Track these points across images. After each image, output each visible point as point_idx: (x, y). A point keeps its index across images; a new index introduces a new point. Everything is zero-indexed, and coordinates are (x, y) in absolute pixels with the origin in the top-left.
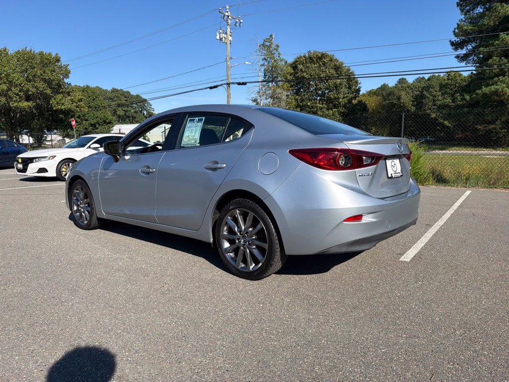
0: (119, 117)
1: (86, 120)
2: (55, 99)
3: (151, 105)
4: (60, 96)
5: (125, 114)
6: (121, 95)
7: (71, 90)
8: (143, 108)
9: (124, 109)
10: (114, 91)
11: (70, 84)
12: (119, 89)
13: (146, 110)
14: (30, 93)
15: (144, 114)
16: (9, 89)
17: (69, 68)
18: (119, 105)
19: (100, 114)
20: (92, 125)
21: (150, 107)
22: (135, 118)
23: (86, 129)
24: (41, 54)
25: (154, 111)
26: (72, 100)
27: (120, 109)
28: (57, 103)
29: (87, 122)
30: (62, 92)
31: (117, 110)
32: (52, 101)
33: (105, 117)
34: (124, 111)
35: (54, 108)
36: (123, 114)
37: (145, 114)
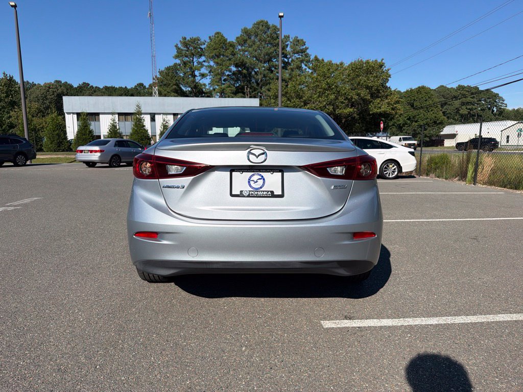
0: (462, 116)
1: (416, 122)
2: (373, 104)
3: (503, 101)
4: (378, 100)
5: (469, 113)
6: (467, 91)
7: (389, 94)
8: (493, 104)
9: (468, 107)
10: (461, 88)
11: (389, 88)
12: (466, 85)
13: (496, 106)
14: (353, 100)
15: (493, 111)
16: (337, 98)
17: (390, 72)
18: (463, 104)
19: (431, 115)
20: (421, 126)
21: (502, 103)
22: (481, 116)
23: (414, 130)
24: (367, 62)
25: (506, 106)
26: (388, 103)
27: (464, 107)
28: (375, 107)
29: (416, 124)
30: (380, 97)
31: (460, 109)
32: (371, 106)
33: (436, 117)
34: (469, 109)
35: (371, 113)
36: (467, 113)
37: (495, 111)
